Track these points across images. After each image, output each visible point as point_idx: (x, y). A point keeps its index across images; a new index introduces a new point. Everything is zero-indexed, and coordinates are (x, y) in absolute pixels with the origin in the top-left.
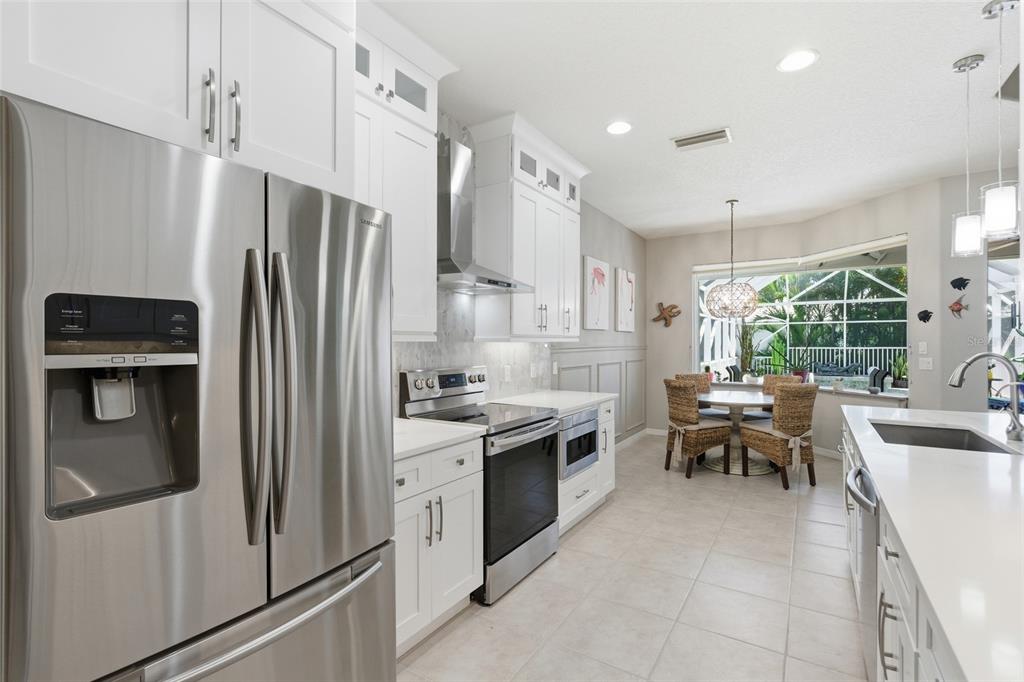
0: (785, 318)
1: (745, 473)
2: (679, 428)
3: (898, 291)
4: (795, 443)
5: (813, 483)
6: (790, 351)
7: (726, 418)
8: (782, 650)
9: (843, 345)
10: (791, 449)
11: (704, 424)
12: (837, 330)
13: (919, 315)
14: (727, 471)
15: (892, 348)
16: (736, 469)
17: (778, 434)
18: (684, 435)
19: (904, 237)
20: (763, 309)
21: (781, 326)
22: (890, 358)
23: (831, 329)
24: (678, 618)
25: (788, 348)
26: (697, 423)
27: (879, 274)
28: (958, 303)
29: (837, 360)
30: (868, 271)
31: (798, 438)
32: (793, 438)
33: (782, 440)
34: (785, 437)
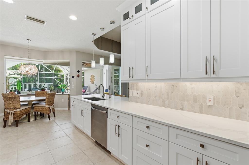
0: (21, 75)
1: (36, 119)
2: (11, 111)
3: (51, 71)
4: (51, 108)
5: (55, 116)
6: (23, 84)
7: (26, 105)
8: (81, 151)
9: (38, 83)
10: (50, 109)
11: (22, 108)
12: (36, 79)
13: (72, 77)
14: (29, 121)
15: (48, 84)
16: (32, 119)
17: (47, 106)
18: (14, 113)
19: (69, 61)
20: (12, 72)
21: (19, 78)
22: (49, 86)
23: (34, 79)
24: (55, 162)
25: (22, 84)
26: (20, 108)
27: (47, 66)
28: (78, 75)
29: (37, 87)
30: (45, 65)
31: (52, 106)
32: (51, 106)
33: (48, 107)
34: (49, 107)
